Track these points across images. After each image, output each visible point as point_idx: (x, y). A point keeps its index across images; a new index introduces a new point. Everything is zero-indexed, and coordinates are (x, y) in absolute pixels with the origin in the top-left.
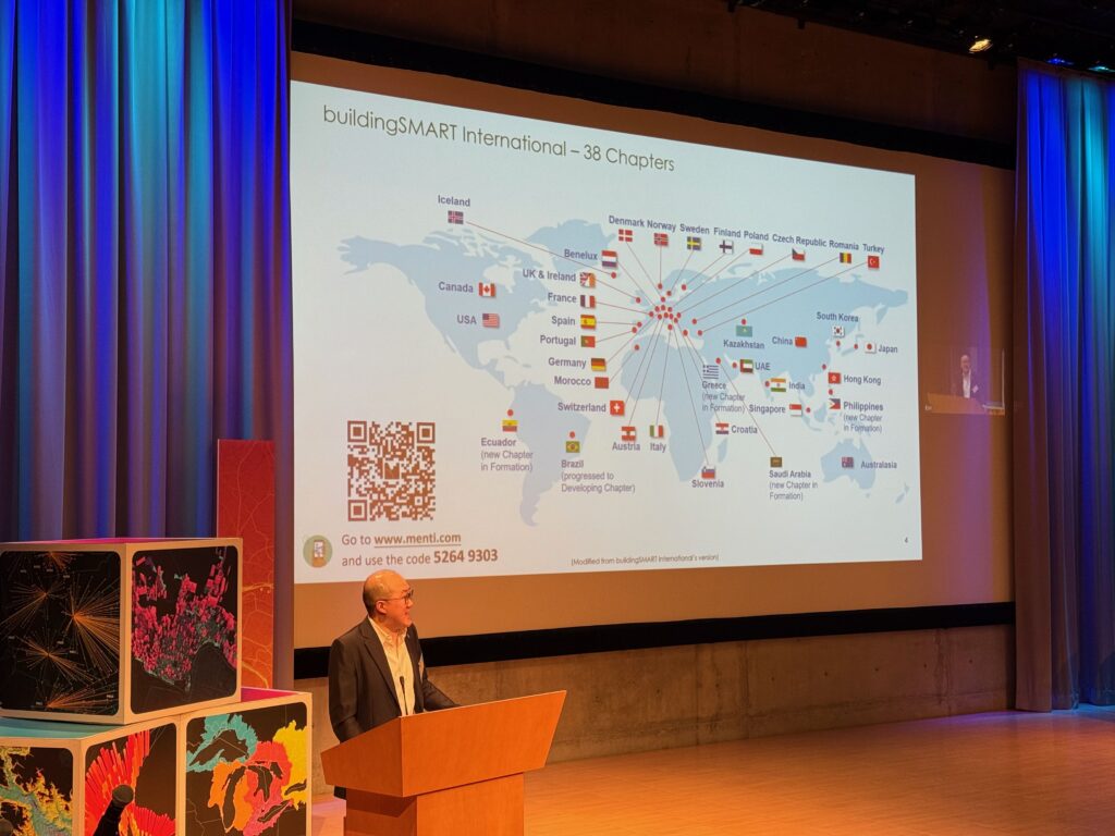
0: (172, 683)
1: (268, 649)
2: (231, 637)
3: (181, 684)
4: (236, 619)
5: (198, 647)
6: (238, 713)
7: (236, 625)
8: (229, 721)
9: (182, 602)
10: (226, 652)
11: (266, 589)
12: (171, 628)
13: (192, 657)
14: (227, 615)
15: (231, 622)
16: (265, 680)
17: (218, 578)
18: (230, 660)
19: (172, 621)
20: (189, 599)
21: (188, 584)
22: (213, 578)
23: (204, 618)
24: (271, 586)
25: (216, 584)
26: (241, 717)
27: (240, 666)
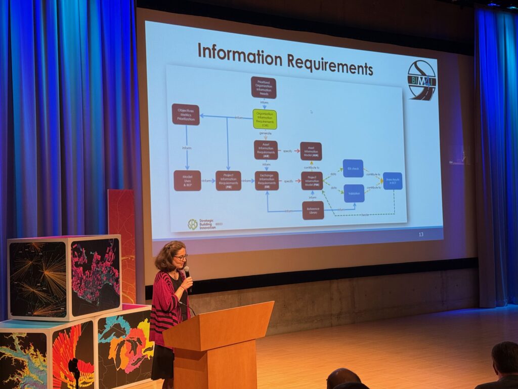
0: (90, 302)
1: (133, 286)
2: (117, 281)
3: (95, 302)
4: (119, 272)
5: (102, 286)
7: (119, 275)
8: (117, 319)
9: (94, 265)
10: (115, 287)
11: (132, 258)
12: (89, 277)
13: (100, 290)
14: (115, 270)
15: (117, 273)
16: (132, 301)
17: (110, 253)
18: (117, 291)
19: (90, 274)
20: (97, 263)
21: (97, 256)
22: (108, 253)
23: (104, 272)
24: (134, 257)
25: (110, 255)
26: (122, 317)
27: (121, 294)
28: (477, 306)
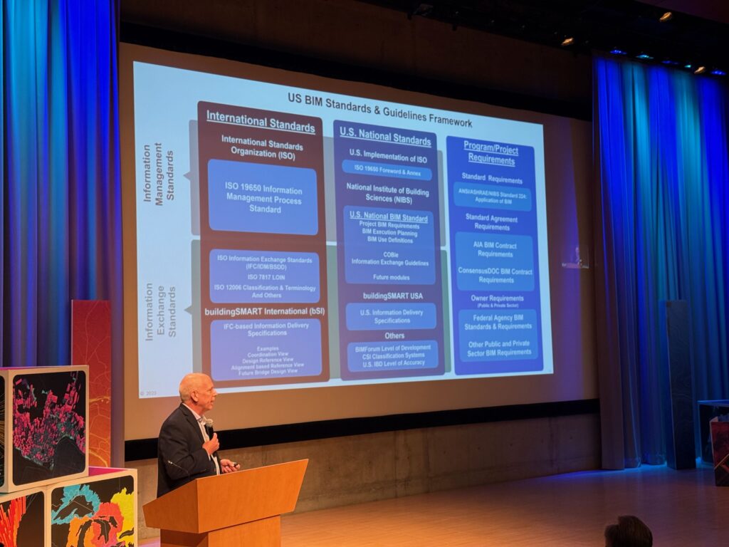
0: (40, 464)
1: (107, 440)
2: (82, 433)
3: (47, 465)
4: (84, 420)
5: (59, 440)
6: (87, 484)
7: (84, 424)
8: (80, 489)
9: (48, 409)
10: (78, 442)
11: (106, 400)
12: (40, 427)
13: (55, 447)
14: (79, 418)
15: (82, 422)
16: (105, 462)
17: (72, 392)
18: (81, 449)
19: (41, 423)
20: (53, 406)
21: (51, 397)
22: (69, 393)
23: (62, 420)
24: (109, 398)
25: (71, 397)
26: (89, 486)
27: (87, 452)
28: (599, 467)
